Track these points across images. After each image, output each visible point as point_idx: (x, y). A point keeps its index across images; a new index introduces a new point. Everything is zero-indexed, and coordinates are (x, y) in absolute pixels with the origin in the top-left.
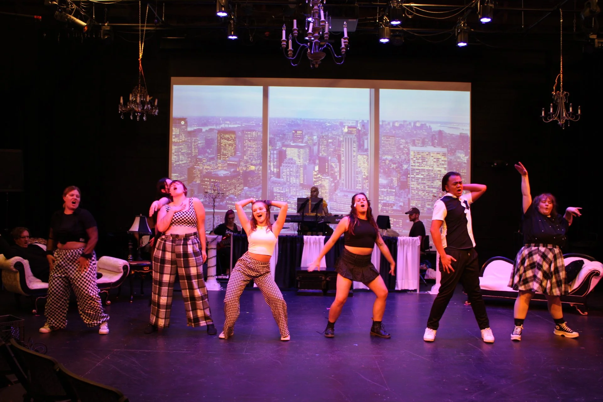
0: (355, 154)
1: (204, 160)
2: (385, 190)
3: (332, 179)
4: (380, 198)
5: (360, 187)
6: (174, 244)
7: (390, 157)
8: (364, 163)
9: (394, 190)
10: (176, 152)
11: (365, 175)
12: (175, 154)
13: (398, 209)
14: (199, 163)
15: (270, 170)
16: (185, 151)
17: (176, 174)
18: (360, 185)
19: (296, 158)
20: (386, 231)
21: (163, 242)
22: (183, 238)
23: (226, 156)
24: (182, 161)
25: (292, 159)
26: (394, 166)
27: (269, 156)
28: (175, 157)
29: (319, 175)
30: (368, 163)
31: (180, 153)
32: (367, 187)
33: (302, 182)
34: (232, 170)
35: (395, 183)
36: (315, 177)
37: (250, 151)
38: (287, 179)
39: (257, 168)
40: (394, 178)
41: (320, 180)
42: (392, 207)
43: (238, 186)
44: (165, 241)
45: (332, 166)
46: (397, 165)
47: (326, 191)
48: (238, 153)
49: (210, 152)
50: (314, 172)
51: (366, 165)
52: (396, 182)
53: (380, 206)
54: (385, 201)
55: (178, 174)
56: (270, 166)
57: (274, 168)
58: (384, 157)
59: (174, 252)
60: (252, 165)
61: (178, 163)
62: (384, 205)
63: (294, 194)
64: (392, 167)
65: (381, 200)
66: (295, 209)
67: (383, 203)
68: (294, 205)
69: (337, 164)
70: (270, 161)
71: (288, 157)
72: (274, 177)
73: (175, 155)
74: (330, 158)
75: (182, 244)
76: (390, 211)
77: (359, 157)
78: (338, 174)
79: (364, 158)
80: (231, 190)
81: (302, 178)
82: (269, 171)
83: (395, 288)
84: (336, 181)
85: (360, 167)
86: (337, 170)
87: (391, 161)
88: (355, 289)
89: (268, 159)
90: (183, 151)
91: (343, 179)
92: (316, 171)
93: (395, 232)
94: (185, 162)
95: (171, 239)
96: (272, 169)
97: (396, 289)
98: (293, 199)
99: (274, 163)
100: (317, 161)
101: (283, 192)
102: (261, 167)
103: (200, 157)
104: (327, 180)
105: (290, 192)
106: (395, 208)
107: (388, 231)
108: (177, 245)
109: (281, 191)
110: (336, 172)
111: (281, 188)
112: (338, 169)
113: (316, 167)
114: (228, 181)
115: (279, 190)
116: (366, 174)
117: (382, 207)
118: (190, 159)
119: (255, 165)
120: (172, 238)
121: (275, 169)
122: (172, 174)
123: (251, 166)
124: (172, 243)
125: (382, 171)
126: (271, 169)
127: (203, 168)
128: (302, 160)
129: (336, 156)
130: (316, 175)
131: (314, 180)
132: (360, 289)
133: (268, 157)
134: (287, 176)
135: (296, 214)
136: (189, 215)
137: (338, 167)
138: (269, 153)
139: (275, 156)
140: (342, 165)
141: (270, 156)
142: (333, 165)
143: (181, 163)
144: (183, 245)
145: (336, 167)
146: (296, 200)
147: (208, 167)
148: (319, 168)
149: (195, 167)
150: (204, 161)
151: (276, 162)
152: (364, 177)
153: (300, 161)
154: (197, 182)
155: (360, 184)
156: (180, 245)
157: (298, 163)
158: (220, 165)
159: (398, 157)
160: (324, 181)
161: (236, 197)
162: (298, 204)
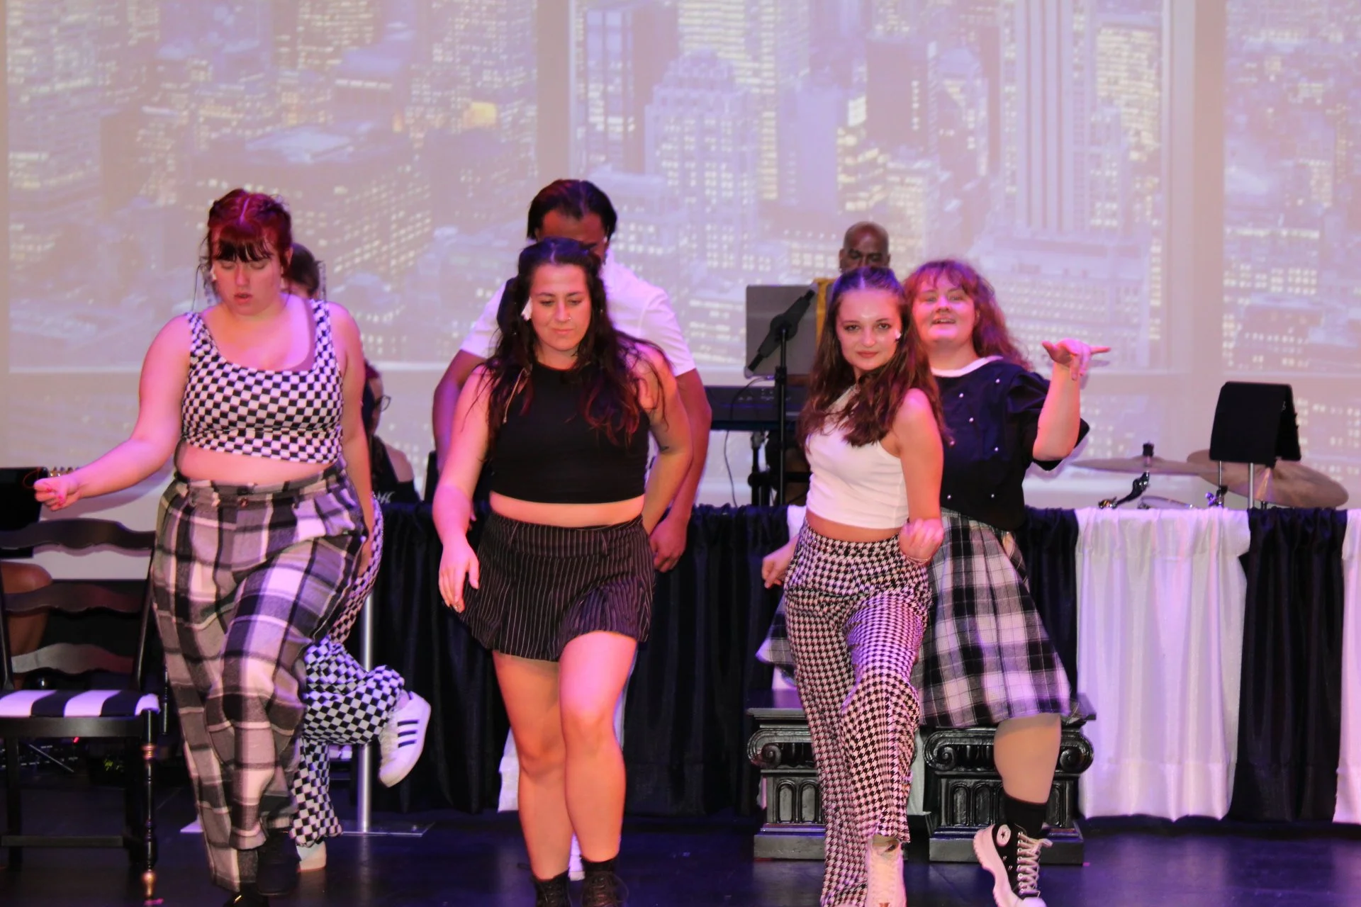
0: (1079, 23)
1: (198, 68)
2: (1262, 233)
3: (945, 176)
4: (1229, 282)
5: (1113, 215)
6: (226, 526)
7: (1287, 40)
8: (1135, 75)
9: (1315, 235)
10: (27, 24)
11: (1139, 147)
12: (27, 33)
13: (1340, 341)
14: (169, 85)
15: (586, 123)
16: (85, 16)
17: (34, 156)
18: (1114, 206)
19: (735, 56)
20: (1268, 472)
21: (179, 514)
22: (269, 497)
23: (329, 44)
24: (67, 76)
25: (712, 60)
26: (1312, 89)
27: (579, 44)
28: (26, 52)
29: (872, 154)
30: (1159, 74)
31: (54, 31)
32: (1156, 214)
33: (773, 196)
34: (365, 127)
35: (1322, 193)
36: (849, 161)
37: (467, 15)
38: (684, 174)
39: (508, 116)
40: (1312, 163)
41: (875, 181)
42: (1301, 332)
43: (402, 223)
44: (189, 511)
45: (944, 98)
46: (1331, 82)
47: (911, 242)
48: (398, 25)
49: (230, 21)
50: (840, 131)
51: (1147, 86)
52: (1328, 186)
53: (1230, 326)
54: (1258, 300)
55: (44, 156)
56: (585, 102)
57: (607, 114)
58: (1256, 41)
59: (228, 567)
60: (479, 95)
61: (44, 89)
62: (1256, 319)
63: (729, 262)
64: (1303, 94)
65: (1237, 291)
66: (731, 351)
67: (1251, 310)
68: (726, 328)
69: (978, 82)
70: (584, 75)
71: (690, 47)
72: (608, 168)
73: (28, 43)
74: (932, 50)
75: (267, 521)
76: (1288, 356)
77: (1108, 40)
78: (983, 140)
79: (1137, 48)
80: (357, 242)
81: (770, 172)
82: (580, 132)
83: (1333, 812)
84: (969, 186)
85: (1109, 101)
86: (975, 117)
87: (1295, 59)
88: (1094, 820)
89: (573, 62)
90: (71, 19)
91: (1013, 174)
92: (851, 131)
93: (1318, 479)
94: (86, 81)
95: (216, 502)
96: (597, 119)
97: (1339, 816)
98: (723, 290)
99: (606, 82)
100: (861, 71)
101: (660, 251)
102: (532, 111)
103: (172, 52)
104: (919, 181)
105: (702, 255)
106: (1317, 336)
107: (1277, 476)
108: (245, 530)
109: (651, 250)
110: (972, 133)
111: (651, 229)
112: (983, 113)
113: (851, 104)
114: (339, 190)
115: (639, 240)
116: (1148, 139)
117: (1241, 334)
118: (112, 66)
119: (498, 98)
120: (220, 497)
121: (616, 121)
122: (11, 156)
123: (477, 106)
124: (221, 519)
125: (1242, 119)
126: (592, 119)
127: (193, 116)
128: (768, 65)
129: (972, 36)
130: (854, 151)
131: (843, 179)
132: (1124, 819)
133: (574, 51)
134: (685, 157)
135: (742, 382)
136: (311, 387)
137: (983, 101)
138: (575, 27)
139: (615, 43)
140: (1008, 89)
141: (583, 45)
142: (953, 89)
143: (59, 86)
144: (272, 526)
145: (972, 104)
146: (741, 297)
147: (225, 113)
148: (870, 111)
149: (148, 109)
150: (202, 76)
151: (618, 80)
152: (1134, 156)
153: (756, 73)
154: (161, 202)
155: (1111, 198)
156: (258, 528)
157: (746, 80)
158: (292, 99)
159: (1338, 37)
160: (902, 183)
161: (388, 288)
162: (751, 325)
